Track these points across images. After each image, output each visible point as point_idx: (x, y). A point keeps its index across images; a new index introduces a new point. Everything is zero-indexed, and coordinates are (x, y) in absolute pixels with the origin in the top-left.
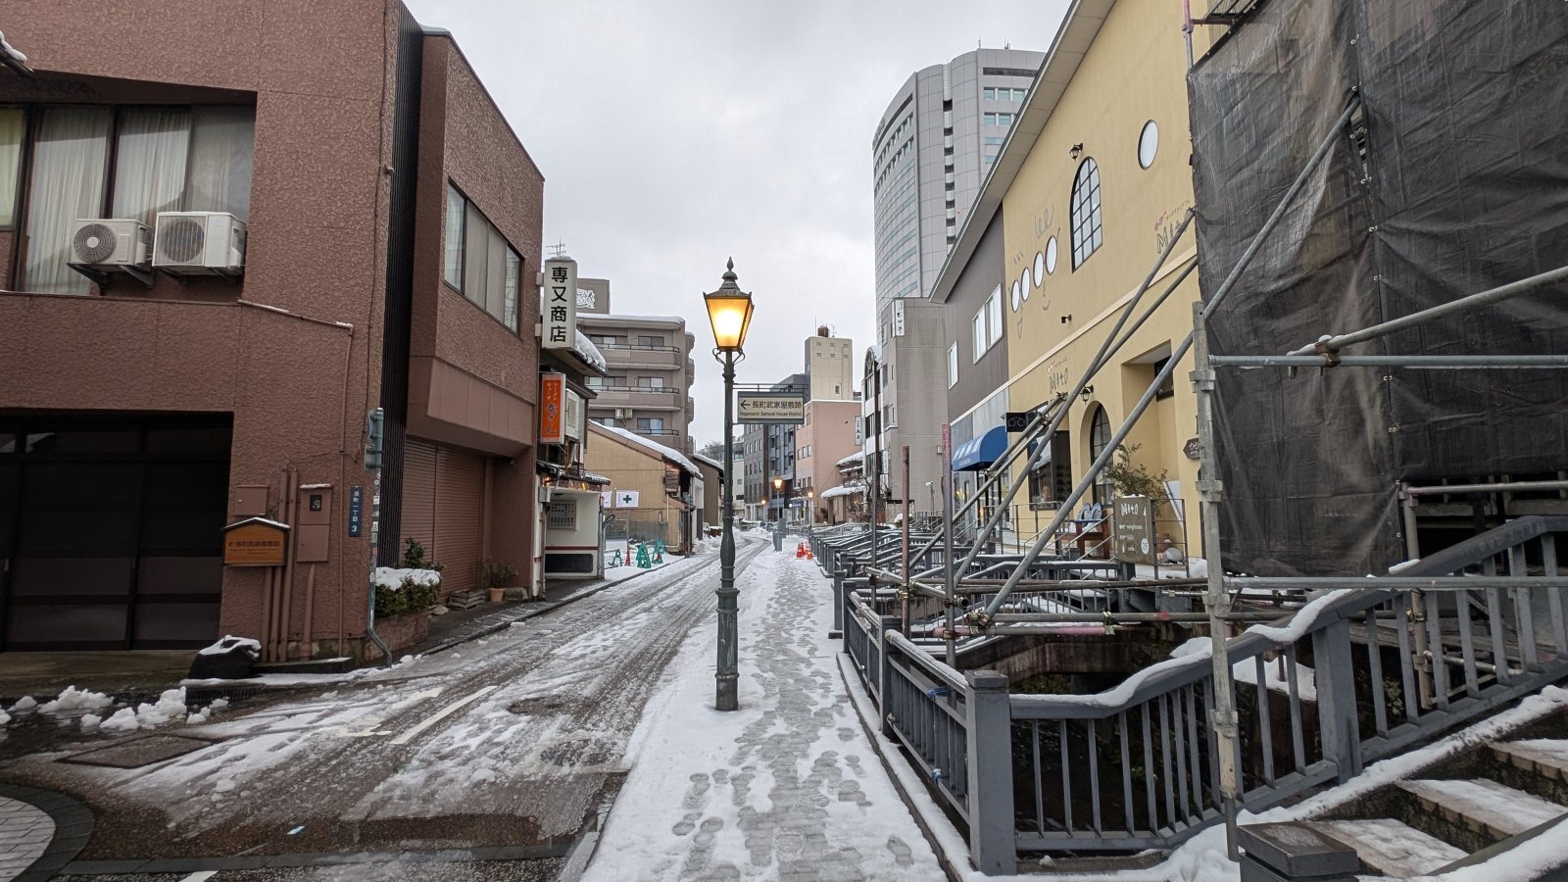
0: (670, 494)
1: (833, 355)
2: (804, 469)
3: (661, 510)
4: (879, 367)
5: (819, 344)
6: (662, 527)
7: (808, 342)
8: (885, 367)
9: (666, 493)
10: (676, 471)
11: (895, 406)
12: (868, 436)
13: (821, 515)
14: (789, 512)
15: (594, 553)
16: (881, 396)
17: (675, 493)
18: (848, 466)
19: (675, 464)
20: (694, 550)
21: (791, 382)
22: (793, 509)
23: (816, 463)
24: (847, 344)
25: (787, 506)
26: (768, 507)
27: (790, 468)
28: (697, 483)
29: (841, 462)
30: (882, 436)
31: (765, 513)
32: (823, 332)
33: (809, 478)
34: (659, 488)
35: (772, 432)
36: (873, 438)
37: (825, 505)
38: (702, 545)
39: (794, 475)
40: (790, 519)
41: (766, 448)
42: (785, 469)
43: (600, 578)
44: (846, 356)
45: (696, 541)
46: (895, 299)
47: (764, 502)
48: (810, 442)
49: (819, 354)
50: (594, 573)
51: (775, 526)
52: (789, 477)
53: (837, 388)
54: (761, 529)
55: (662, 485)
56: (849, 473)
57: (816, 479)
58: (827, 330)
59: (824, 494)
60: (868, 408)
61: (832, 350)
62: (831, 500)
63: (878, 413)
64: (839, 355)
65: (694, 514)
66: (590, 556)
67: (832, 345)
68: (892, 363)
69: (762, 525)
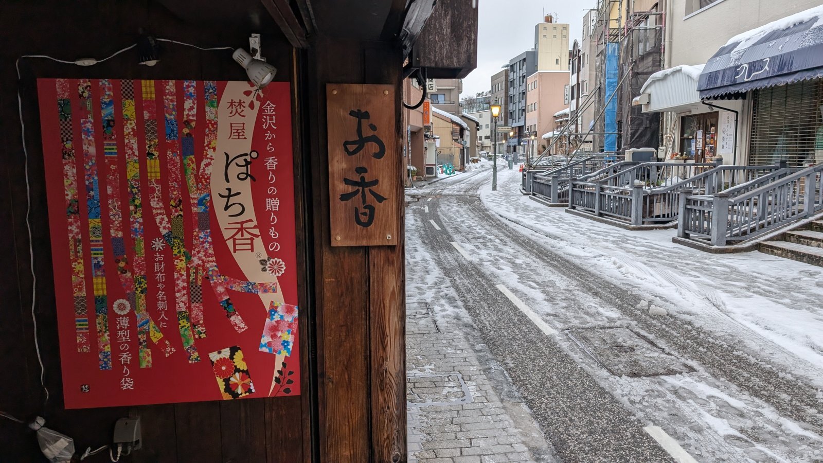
0: (455, 140)
1: (555, 36)
2: (532, 119)
3: (450, 148)
4: (581, 54)
5: (545, 28)
6: (451, 157)
7: (537, 27)
8: (584, 54)
9: (453, 139)
10: (458, 128)
11: (587, 81)
12: (572, 98)
13: (542, 149)
14: (521, 147)
15: (434, 167)
16: (581, 73)
17: (457, 140)
18: (561, 117)
19: (457, 124)
20: (466, 169)
21: (525, 57)
22: (524, 146)
23: (539, 115)
24: (565, 27)
25: (519, 144)
26: (507, 144)
27: (523, 118)
28: (467, 133)
29: (556, 114)
30: (580, 99)
31: (504, 148)
32: (549, 19)
33: (535, 125)
34: (449, 137)
35: (511, 92)
36: (575, 101)
37: (544, 143)
38: (470, 167)
39: (525, 122)
40: (521, 153)
41: (506, 104)
42: (519, 118)
43: (436, 177)
44: (565, 36)
45: (466, 165)
46: (591, 10)
47: (504, 142)
48: (536, 101)
49: (545, 36)
50: (434, 175)
51: (512, 156)
52: (521, 124)
53: (557, 60)
54: (502, 159)
55: (451, 136)
56: (561, 122)
57: (539, 126)
58: (551, 17)
59: (544, 136)
60: (573, 80)
61: (555, 32)
62: (548, 140)
63: (578, 84)
64: (559, 36)
65: (465, 150)
66: (432, 168)
67: (555, 28)
68: (587, 53)
69: (503, 156)
